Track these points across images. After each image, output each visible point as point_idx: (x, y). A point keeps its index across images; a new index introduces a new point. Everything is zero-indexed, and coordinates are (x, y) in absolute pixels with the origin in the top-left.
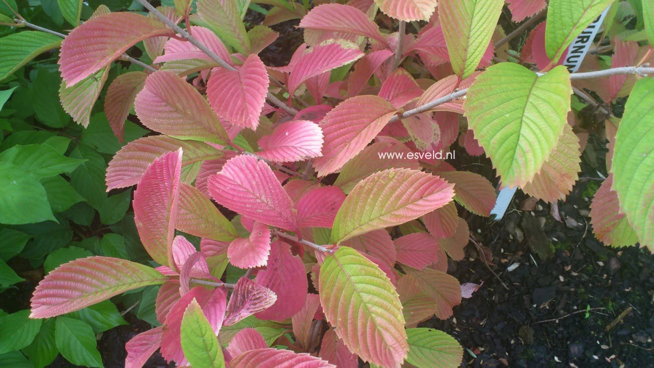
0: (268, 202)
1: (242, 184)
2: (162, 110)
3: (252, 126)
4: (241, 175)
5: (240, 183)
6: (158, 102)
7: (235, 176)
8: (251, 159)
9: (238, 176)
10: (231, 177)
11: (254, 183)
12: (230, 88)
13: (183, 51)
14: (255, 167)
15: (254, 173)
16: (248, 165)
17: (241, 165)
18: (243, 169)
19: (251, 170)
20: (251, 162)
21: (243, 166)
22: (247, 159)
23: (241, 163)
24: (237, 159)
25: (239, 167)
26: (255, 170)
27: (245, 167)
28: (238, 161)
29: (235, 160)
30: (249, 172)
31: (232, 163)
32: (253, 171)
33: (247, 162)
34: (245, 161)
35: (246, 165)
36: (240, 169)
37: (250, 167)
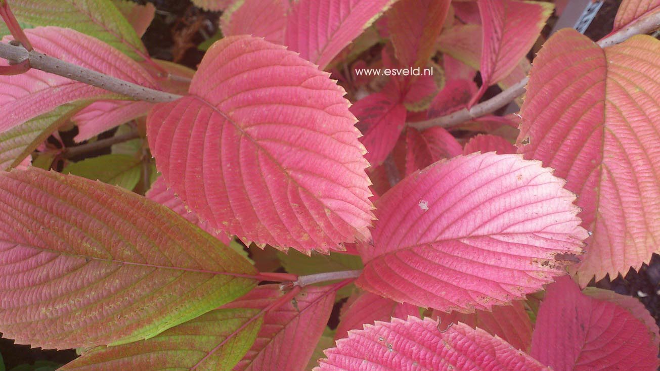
2: (47, 276)
3: (354, 231)
6: (25, 258)
8: (407, 329)
12: (215, 148)
13: (12, 99)
14: (432, 348)
15: (439, 364)
16: (405, 345)
17: (379, 352)
18: (391, 361)
19: (425, 359)
20: (415, 338)
21: (386, 355)
22: (396, 330)
23: (376, 346)
24: (357, 339)
25: (372, 359)
26: (439, 354)
27: (396, 354)
28: (363, 345)
29: (352, 344)
30: (419, 365)
31: (345, 355)
32: (434, 361)
33: (399, 338)
34: (388, 337)
35: (397, 349)
36: (381, 362)
37: (415, 352)
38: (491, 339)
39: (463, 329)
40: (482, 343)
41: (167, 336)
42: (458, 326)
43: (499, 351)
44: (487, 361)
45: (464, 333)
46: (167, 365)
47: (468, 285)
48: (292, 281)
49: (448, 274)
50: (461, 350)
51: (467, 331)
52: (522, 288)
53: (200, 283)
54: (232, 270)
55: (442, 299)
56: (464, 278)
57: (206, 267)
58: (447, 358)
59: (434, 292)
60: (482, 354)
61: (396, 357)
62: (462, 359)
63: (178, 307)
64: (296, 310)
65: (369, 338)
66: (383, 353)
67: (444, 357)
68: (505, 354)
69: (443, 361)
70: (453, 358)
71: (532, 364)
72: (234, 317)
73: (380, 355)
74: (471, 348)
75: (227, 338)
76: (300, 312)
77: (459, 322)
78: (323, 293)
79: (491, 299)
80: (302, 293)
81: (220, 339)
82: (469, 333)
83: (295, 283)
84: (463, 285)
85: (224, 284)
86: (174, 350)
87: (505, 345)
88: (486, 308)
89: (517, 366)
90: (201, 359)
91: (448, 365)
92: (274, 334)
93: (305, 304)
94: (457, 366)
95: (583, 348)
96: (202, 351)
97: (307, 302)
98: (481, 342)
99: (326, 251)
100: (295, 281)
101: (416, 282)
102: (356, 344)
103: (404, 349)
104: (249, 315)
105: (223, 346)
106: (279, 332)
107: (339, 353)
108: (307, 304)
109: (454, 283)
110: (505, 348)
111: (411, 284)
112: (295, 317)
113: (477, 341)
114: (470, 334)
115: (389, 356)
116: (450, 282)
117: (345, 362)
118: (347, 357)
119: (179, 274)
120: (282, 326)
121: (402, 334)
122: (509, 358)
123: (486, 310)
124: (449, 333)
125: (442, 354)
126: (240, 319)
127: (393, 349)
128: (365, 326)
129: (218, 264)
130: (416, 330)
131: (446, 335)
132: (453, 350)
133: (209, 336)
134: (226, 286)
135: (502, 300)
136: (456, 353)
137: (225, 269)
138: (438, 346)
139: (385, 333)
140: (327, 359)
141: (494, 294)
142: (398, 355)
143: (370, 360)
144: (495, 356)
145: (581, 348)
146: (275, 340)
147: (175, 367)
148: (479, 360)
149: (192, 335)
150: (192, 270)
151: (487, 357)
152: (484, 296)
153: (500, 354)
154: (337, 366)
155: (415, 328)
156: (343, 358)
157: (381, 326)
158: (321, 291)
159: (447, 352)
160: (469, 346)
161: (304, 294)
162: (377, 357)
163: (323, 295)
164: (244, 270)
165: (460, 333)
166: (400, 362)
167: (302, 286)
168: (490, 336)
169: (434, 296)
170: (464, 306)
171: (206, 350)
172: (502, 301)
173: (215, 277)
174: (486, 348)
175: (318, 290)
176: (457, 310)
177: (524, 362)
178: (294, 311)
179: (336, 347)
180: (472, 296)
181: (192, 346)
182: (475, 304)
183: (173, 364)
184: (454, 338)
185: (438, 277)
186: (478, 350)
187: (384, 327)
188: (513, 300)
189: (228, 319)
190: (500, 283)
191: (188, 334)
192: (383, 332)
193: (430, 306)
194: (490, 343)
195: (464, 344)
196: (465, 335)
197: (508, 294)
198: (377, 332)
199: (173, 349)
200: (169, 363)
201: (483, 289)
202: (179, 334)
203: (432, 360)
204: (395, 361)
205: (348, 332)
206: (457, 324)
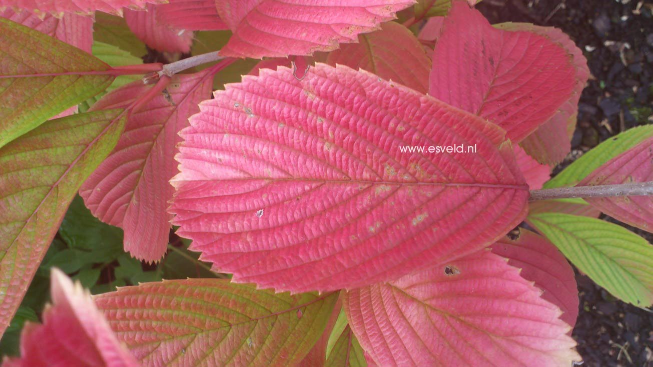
0: (413, 175)
1: (287, 173)
4: (261, 148)
5: (275, 174)
7: (242, 161)
8: (262, 85)
9: (252, 157)
10: (232, 174)
11: (328, 148)
14: (295, 102)
15: (306, 119)
16: (265, 106)
17: (238, 120)
18: (254, 128)
19: (289, 117)
20: (273, 95)
21: (247, 121)
22: (250, 91)
23: (233, 114)
24: (210, 111)
25: (234, 131)
26: (305, 108)
27: (259, 118)
28: (218, 117)
29: (206, 118)
30: (286, 125)
31: (203, 132)
32: (300, 117)
33: (256, 99)
34: (243, 101)
35: (258, 112)
36: (243, 132)
37: (277, 111)
38: (355, 75)
39: (322, 70)
40: (347, 83)
41: (11, 154)
42: (316, 68)
43: (367, 88)
44: (357, 103)
45: (324, 76)
46: (23, 187)
47: (331, 18)
48: (156, 72)
49: (309, 12)
50: (326, 96)
51: (327, 72)
52: (391, 6)
53: (36, 89)
54: (74, 68)
55: (302, 42)
56: (326, 12)
57: (41, 69)
58: (313, 110)
59: (294, 37)
60: (350, 96)
61: (258, 122)
62: (330, 107)
63: (14, 120)
64: (171, 104)
65: (224, 106)
66: (244, 121)
67: (310, 110)
68: (375, 90)
69: (310, 115)
70: (320, 109)
71: (408, 95)
72: (91, 122)
73: (240, 124)
74: (336, 91)
75: (87, 145)
76: (177, 106)
77: (316, 63)
78: (198, 80)
79: (356, 28)
80: (174, 85)
81: (80, 148)
82: (329, 73)
83: (161, 73)
84: (325, 20)
85: (68, 86)
86: (26, 169)
87: (372, 78)
88: (351, 40)
89: (391, 102)
90: (63, 174)
91: (317, 118)
92: (155, 136)
93: (180, 96)
94: (327, 117)
95: (493, 82)
96: (60, 165)
97: (182, 93)
98: (345, 81)
99: (143, 7)
100: (160, 70)
101: (275, 32)
102: (211, 117)
103: (265, 111)
104: (110, 117)
105: (84, 155)
106: (160, 132)
107: (195, 132)
108: (182, 95)
109: (316, 21)
110: (373, 82)
111: (270, 36)
112: (172, 112)
113: (340, 80)
114: (331, 74)
115: (250, 122)
116: (311, 21)
117: (205, 140)
118: (206, 135)
119: (9, 83)
120: (161, 126)
121: (258, 94)
122: (380, 93)
123: (352, 42)
124: (308, 79)
125: (308, 107)
126: (100, 123)
127: (253, 114)
128: (215, 93)
129: (54, 64)
130: (271, 85)
131: (306, 82)
132: (318, 99)
133: (64, 147)
134: (70, 87)
135: (369, 25)
136: (322, 102)
137: (65, 68)
138: (300, 98)
139: (239, 97)
140: (184, 142)
141: (360, 21)
142: (261, 119)
143: (232, 132)
144: (365, 95)
145: (489, 83)
146: (158, 142)
147: (33, 187)
148: (349, 104)
149: (42, 149)
150: (24, 76)
151: (356, 98)
152: (348, 27)
153: (370, 91)
154: (198, 148)
155: (270, 83)
156: (202, 137)
157: (232, 89)
158: (196, 77)
159: (311, 103)
160: (334, 89)
161: (177, 85)
162: (238, 127)
163: (199, 82)
164: (89, 65)
165: (320, 76)
166: (264, 127)
167: (170, 75)
168: (353, 71)
169: (293, 41)
170: (327, 44)
171: (66, 163)
172: (369, 27)
173: (55, 80)
174: (353, 87)
175: (193, 78)
176: (320, 49)
177: (398, 94)
178: (169, 106)
179: (190, 125)
180: (335, 30)
181: (46, 162)
182: (339, 37)
183: (28, 184)
184: (315, 84)
185: (298, 20)
186: (345, 92)
187: (236, 90)
188: (381, 23)
189: (83, 124)
190: (366, 7)
191: (37, 149)
192: (237, 96)
193: (289, 54)
194: (355, 80)
195: (328, 89)
196: (327, 78)
197: (376, 17)
198: (230, 97)
199: (23, 168)
200: (23, 184)
201: (347, 20)
202: (26, 151)
203: (297, 116)
204: (259, 128)
205: (199, 105)
206: (314, 65)
